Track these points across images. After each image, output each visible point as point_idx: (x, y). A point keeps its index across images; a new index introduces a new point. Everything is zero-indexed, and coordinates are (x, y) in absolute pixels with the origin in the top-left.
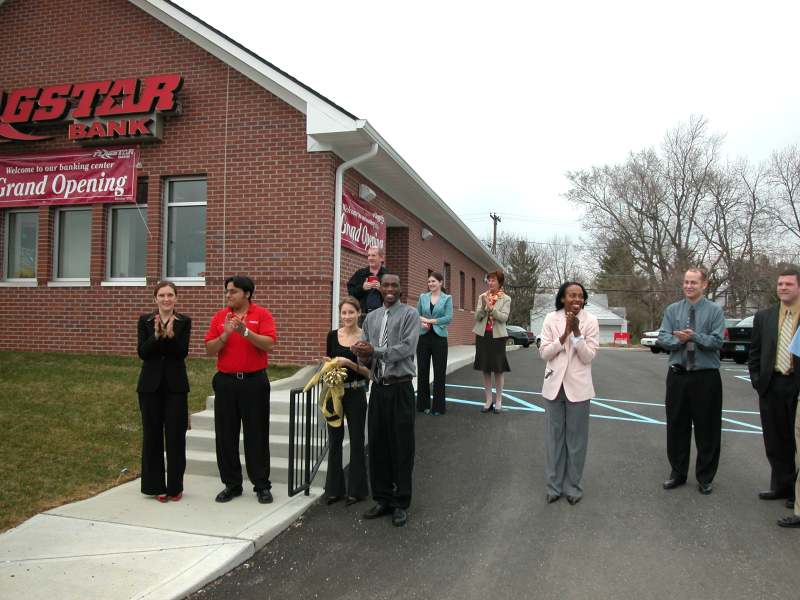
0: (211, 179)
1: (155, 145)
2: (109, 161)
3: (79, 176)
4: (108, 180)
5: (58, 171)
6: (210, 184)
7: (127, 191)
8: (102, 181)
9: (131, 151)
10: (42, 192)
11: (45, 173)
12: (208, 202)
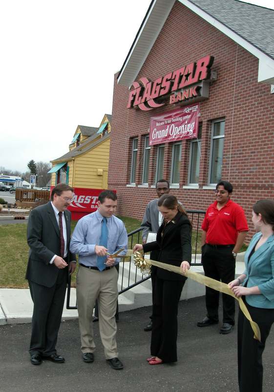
0: (227, 120)
1: (206, 101)
2: (189, 114)
3: (178, 124)
4: (188, 125)
5: (172, 123)
6: (226, 123)
7: (194, 131)
8: (186, 126)
9: (197, 107)
10: (166, 135)
11: (168, 124)
12: (225, 135)
